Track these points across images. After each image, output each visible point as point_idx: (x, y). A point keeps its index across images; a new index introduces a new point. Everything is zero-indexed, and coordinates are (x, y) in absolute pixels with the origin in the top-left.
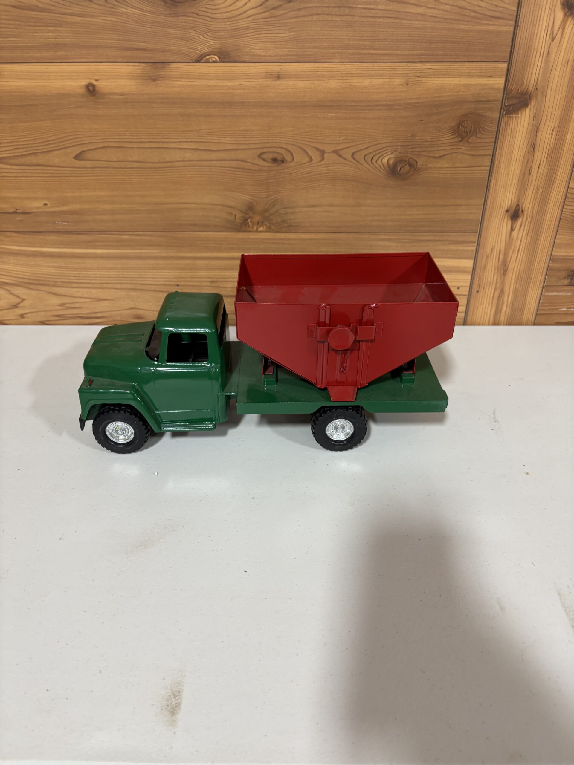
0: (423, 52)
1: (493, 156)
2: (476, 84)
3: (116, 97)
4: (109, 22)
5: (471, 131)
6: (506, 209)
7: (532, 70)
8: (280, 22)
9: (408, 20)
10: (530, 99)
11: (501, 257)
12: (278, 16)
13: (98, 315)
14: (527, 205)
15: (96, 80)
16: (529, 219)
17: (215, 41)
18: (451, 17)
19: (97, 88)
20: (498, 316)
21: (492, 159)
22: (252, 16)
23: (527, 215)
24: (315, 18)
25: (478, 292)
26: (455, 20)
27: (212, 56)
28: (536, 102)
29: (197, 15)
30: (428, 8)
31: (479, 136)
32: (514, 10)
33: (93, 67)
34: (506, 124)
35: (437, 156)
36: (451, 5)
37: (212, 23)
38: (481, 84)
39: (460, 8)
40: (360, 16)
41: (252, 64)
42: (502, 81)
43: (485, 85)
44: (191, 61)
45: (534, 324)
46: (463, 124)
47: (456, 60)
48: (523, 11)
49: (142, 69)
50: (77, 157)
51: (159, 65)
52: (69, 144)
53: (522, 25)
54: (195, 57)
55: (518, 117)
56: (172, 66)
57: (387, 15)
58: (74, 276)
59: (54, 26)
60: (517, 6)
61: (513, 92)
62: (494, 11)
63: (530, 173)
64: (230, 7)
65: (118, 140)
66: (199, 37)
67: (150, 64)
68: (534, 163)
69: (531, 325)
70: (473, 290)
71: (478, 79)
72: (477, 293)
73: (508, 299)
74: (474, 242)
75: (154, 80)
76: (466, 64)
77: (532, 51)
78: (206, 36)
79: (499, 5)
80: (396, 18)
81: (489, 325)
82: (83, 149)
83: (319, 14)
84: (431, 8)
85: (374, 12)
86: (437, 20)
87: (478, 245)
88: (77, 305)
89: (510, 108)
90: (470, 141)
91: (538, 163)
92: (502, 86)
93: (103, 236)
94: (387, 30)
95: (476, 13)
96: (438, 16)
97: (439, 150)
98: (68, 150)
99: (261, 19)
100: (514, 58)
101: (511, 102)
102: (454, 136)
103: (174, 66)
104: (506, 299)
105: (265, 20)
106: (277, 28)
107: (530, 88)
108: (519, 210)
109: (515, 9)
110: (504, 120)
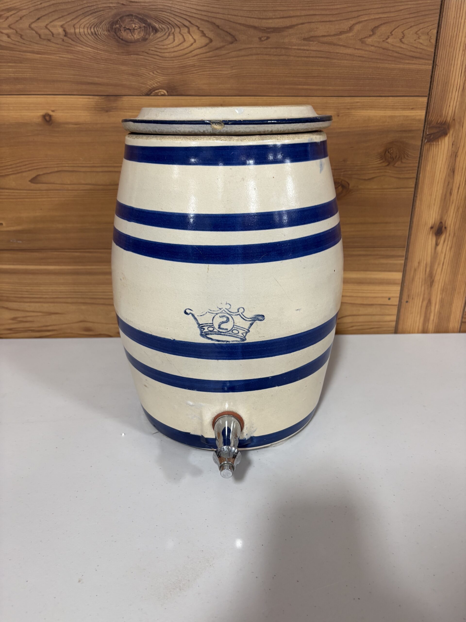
0: (352, 88)
1: (417, 179)
2: (400, 116)
3: (71, 126)
4: (65, 59)
5: (396, 157)
6: (430, 226)
7: (450, 102)
8: (223, 61)
9: (338, 59)
10: (449, 128)
11: (428, 270)
12: (221, 55)
13: (49, 328)
14: (449, 222)
15: (53, 111)
16: (452, 234)
17: (163, 77)
18: (376, 57)
19: (53, 118)
20: (427, 325)
21: (416, 182)
22: (197, 55)
23: (450, 231)
24: (254, 57)
25: (407, 302)
26: (380, 59)
27: (160, 90)
28: (454, 131)
29: (148, 53)
30: (356, 49)
31: (403, 161)
32: (433, 52)
33: (50, 99)
34: (428, 150)
35: (366, 178)
36: (376, 47)
37: (161, 61)
38: (404, 116)
39: (384, 49)
40: (295, 56)
41: (197, 98)
42: (423, 113)
43: (407, 116)
44: (141, 94)
45: (460, 331)
46: (389, 150)
47: (381, 95)
48: (440, 52)
49: (96, 102)
50: (33, 180)
51: (112, 98)
52: (26, 168)
53: (439, 65)
54: (145, 91)
55: (439, 144)
56: (124, 99)
57: (319, 55)
58: (27, 292)
59: (15, 62)
60: (434, 49)
61: (433, 123)
62: (414, 52)
63: (451, 194)
64: (178, 47)
65: (72, 165)
66: (149, 74)
67: (103, 97)
68: (454, 185)
69: (457, 332)
70: (402, 301)
71: (401, 112)
72: (407, 304)
73: (435, 308)
74: (402, 256)
75: (107, 111)
76: (391, 98)
77: (449, 87)
78: (155, 72)
79: (419, 47)
80: (327, 58)
81: (418, 333)
82: (39, 174)
83: (258, 54)
84: (358, 49)
85: (307, 52)
86: (364, 59)
87: (406, 259)
88: (29, 319)
89: (430, 137)
90: (396, 165)
91: (458, 185)
92: (423, 117)
93: (56, 253)
94: (319, 68)
95: (399, 53)
96: (365, 56)
97: (368, 173)
98: (24, 174)
99: (206, 58)
100: (434, 93)
101: (432, 131)
102: (382, 161)
103: (125, 99)
104: (433, 308)
105: (209, 59)
106: (220, 66)
107: (449, 119)
108: (442, 227)
109: (433, 50)
110: (426, 147)
